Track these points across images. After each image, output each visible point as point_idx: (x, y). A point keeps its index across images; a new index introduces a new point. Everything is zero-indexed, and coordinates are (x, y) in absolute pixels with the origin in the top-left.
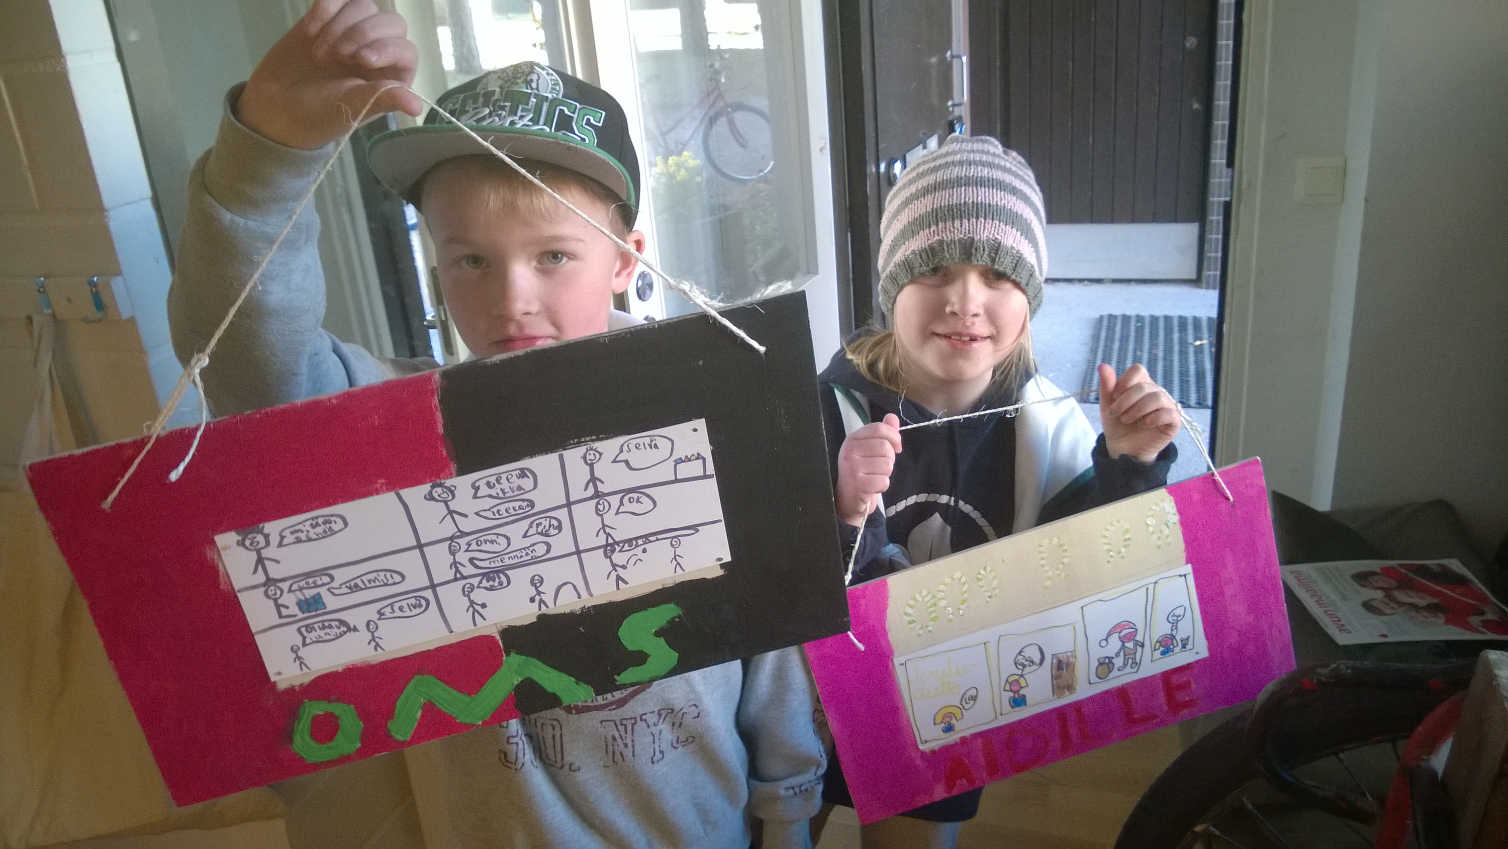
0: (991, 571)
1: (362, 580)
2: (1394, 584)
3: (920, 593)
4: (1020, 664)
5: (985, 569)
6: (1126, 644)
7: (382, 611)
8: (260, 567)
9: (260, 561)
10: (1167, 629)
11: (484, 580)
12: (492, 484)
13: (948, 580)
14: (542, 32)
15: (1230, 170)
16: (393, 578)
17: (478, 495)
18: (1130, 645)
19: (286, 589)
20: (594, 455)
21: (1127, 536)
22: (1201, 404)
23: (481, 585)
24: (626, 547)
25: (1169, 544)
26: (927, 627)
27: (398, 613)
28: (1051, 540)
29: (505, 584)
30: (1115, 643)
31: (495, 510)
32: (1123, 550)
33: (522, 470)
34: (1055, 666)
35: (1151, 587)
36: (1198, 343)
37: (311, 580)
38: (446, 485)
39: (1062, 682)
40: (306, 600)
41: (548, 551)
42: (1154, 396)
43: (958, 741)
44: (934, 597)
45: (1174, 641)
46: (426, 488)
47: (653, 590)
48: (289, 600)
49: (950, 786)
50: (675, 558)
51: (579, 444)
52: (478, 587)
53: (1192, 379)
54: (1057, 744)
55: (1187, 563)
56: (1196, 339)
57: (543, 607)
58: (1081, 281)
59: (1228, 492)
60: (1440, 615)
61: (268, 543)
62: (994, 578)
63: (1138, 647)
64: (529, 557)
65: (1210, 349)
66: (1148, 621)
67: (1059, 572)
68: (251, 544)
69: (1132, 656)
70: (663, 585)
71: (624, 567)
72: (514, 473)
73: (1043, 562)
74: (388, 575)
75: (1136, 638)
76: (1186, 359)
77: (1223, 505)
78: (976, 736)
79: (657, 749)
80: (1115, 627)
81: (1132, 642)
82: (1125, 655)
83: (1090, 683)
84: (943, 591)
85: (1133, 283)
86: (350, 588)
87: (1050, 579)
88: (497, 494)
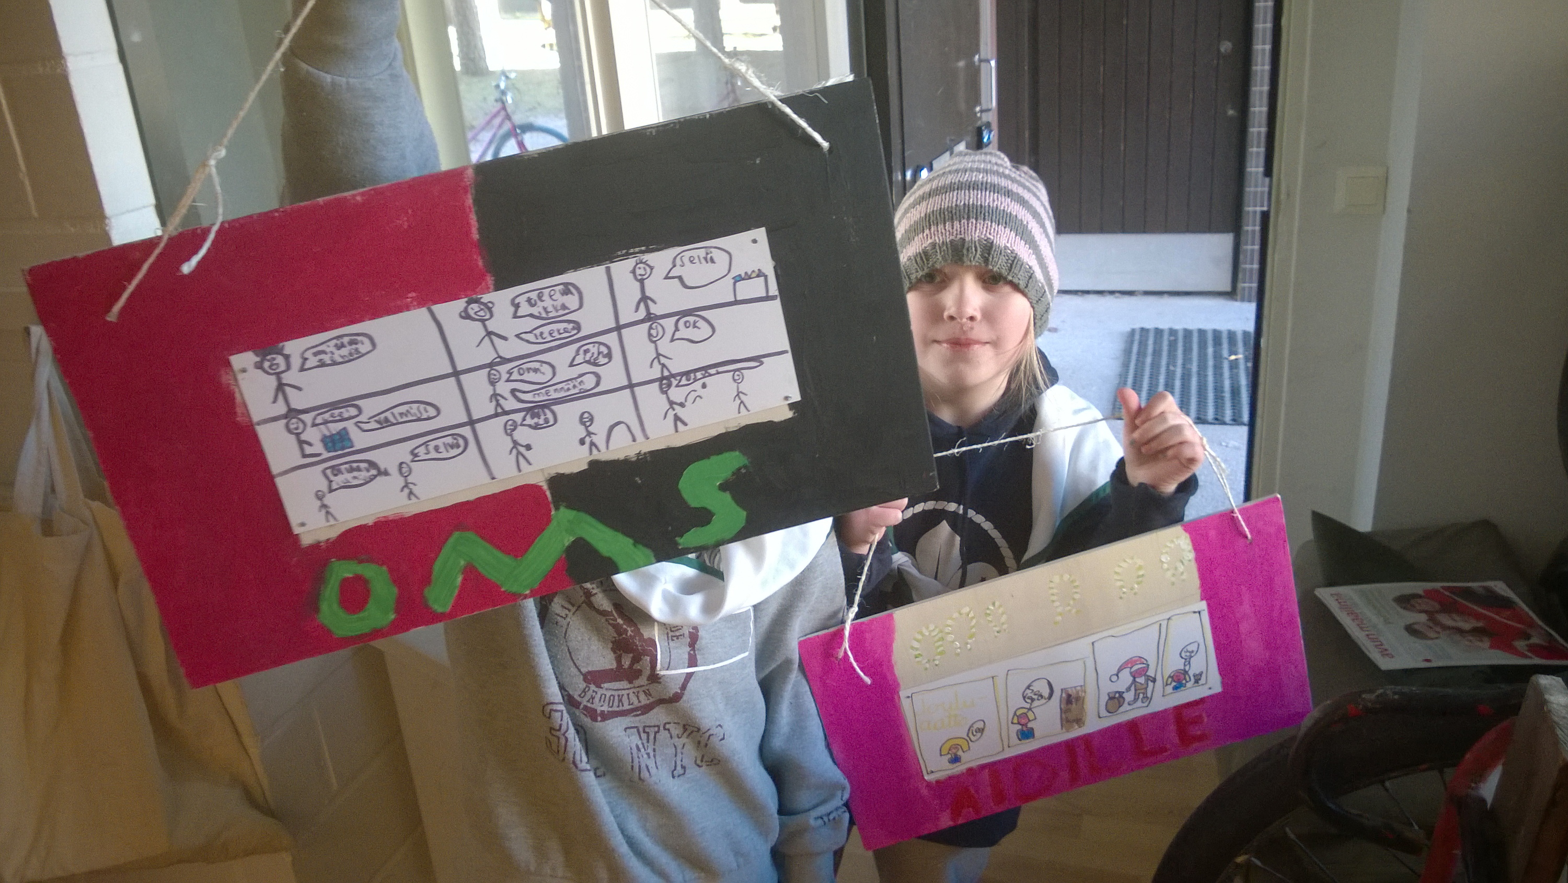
0: (1000, 606)
1: (392, 413)
2: (1437, 606)
3: (927, 628)
4: (1028, 698)
5: (994, 604)
6: (1138, 680)
7: (416, 451)
8: (280, 397)
9: (281, 387)
10: (1179, 664)
11: (528, 417)
12: (533, 301)
13: (956, 615)
14: (552, 33)
15: (1267, 180)
16: (427, 412)
17: (519, 314)
18: (1141, 680)
19: (309, 422)
20: (644, 269)
21: (1141, 573)
22: (1236, 421)
23: (524, 423)
24: (684, 382)
25: (1184, 580)
26: (934, 660)
27: (433, 455)
28: (1062, 576)
29: (551, 422)
30: (1126, 677)
31: (537, 332)
32: (1136, 586)
33: (566, 285)
34: (1064, 702)
35: (1164, 624)
36: (1233, 357)
37: (336, 412)
38: (482, 300)
39: (1071, 716)
40: (332, 436)
41: (598, 384)
42: (1177, 429)
43: (965, 771)
44: (941, 631)
45: (1187, 676)
46: (460, 304)
47: (716, 434)
48: (313, 435)
49: (955, 814)
50: (738, 395)
51: (627, 256)
52: (522, 425)
53: (1227, 395)
54: (1065, 775)
55: (1202, 599)
56: (1231, 353)
57: (595, 451)
58: (1112, 293)
59: (1246, 529)
60: (1486, 639)
61: (288, 367)
62: (1003, 614)
63: (1150, 682)
64: (576, 391)
65: (1246, 364)
66: (1160, 656)
67: (1069, 608)
68: (270, 367)
69: (1142, 691)
70: (726, 428)
71: (682, 405)
72: (557, 288)
73: (1054, 598)
74: (422, 406)
75: (1148, 674)
76: (1221, 375)
77: (1241, 541)
78: (983, 767)
79: (679, 763)
80: (1127, 663)
81: (1143, 677)
82: (1136, 690)
83: (1100, 717)
84: (950, 626)
85: (1166, 296)
86: (378, 422)
87: (1060, 614)
88: (539, 313)
